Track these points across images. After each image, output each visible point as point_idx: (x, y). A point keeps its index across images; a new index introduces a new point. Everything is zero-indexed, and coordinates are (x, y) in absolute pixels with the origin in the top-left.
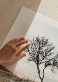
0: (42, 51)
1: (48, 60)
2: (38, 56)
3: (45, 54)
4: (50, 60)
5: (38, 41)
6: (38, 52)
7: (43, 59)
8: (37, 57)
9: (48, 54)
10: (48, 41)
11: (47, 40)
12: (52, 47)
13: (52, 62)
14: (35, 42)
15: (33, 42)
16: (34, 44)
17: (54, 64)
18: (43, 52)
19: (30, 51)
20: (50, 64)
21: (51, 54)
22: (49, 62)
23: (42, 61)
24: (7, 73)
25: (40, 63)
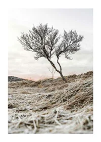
0: (46, 42)
1: (57, 48)
2: (44, 48)
3: (50, 43)
4: (59, 47)
5: (37, 32)
6: (42, 44)
7: (52, 50)
8: (44, 51)
9: (54, 42)
10: (48, 27)
11: (46, 26)
12: (54, 31)
13: (63, 49)
14: (34, 35)
15: (31, 36)
16: (33, 38)
17: (66, 50)
18: (48, 42)
19: (33, 47)
20: (62, 52)
21: (57, 40)
22: (59, 50)
23: (52, 53)
24: (21, 82)
25: (49, 55)
